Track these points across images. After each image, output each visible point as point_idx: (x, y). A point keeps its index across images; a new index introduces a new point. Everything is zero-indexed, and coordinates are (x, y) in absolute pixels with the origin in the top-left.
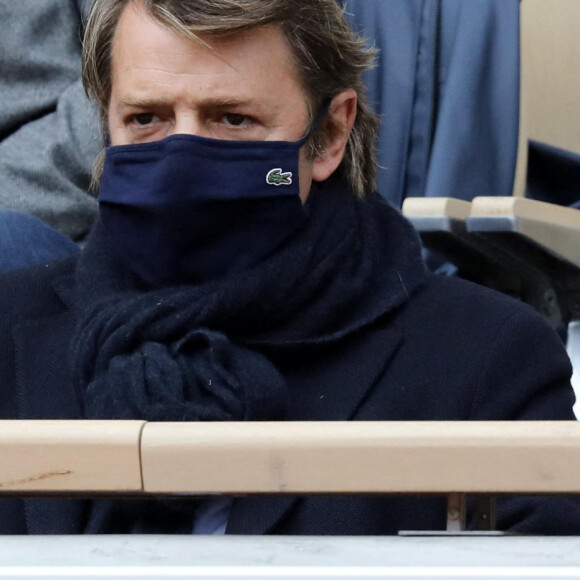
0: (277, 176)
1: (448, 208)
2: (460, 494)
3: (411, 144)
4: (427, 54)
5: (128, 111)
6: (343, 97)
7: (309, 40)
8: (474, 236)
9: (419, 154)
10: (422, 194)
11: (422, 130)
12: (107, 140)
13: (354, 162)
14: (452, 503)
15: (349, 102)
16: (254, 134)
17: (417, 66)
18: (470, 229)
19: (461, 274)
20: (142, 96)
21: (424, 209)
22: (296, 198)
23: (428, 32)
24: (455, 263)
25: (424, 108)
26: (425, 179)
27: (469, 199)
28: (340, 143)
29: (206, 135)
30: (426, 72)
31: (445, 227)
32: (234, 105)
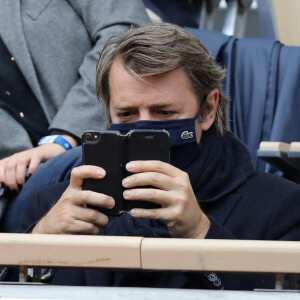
0: (186, 134)
1: (280, 146)
2: (282, 273)
3: (264, 118)
4: (272, 79)
5: (118, 111)
6: (213, 93)
7: (195, 73)
8: (291, 159)
9: (268, 123)
10: (269, 140)
11: (269, 111)
12: (111, 121)
13: (219, 120)
14: (278, 277)
15: (216, 95)
16: (174, 117)
17: (268, 83)
18: (289, 156)
19: (285, 176)
20: (124, 104)
21: (270, 147)
22: (195, 143)
23: (273, 69)
24: (283, 171)
25: (271, 102)
26: (270, 133)
27: (289, 143)
28: (213, 113)
29: (153, 119)
30: (272, 86)
31: (278, 155)
32: (164, 106)
